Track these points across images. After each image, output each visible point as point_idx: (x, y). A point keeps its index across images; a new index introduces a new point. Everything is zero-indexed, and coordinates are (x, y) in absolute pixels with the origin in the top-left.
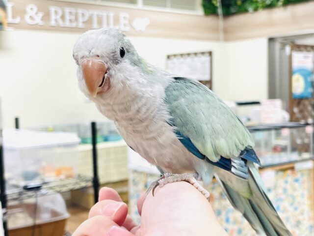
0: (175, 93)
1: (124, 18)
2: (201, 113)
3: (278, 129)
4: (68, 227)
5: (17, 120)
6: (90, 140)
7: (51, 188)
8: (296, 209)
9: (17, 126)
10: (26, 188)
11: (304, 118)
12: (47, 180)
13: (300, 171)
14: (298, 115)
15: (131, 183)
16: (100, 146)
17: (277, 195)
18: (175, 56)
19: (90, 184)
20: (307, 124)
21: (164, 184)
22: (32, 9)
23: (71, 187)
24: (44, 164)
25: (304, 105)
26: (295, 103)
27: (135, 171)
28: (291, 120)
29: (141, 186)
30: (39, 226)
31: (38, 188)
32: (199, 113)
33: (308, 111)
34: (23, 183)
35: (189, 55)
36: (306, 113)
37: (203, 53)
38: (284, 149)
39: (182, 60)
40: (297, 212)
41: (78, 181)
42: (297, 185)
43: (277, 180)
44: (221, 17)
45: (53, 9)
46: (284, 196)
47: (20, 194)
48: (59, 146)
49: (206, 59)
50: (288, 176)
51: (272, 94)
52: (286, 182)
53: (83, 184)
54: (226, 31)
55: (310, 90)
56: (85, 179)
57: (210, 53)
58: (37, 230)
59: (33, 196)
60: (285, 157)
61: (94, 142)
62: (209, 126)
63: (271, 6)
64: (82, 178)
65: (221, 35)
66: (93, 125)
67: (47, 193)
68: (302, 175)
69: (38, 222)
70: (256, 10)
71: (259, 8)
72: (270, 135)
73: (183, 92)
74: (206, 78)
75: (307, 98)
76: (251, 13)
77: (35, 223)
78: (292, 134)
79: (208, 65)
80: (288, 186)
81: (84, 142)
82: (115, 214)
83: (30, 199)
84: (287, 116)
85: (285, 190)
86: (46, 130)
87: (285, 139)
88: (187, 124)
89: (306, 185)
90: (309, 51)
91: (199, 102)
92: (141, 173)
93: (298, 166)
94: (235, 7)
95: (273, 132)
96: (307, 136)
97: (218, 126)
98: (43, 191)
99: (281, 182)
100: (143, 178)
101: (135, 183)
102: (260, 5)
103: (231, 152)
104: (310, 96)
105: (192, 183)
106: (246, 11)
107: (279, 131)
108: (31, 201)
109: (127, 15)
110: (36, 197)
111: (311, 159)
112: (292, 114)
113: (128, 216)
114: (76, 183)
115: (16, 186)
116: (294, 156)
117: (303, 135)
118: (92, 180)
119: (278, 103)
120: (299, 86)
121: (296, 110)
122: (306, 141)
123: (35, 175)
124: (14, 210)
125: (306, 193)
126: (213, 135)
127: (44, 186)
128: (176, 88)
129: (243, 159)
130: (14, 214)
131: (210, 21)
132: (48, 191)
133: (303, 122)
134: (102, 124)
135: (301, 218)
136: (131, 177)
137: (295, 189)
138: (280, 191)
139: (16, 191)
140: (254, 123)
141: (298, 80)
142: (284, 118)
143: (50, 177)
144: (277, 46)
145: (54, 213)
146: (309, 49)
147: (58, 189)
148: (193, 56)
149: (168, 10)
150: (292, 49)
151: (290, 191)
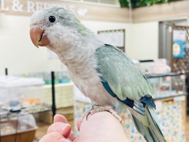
0: (103, 53)
1: (72, 8)
2: (118, 69)
3: (164, 76)
4: (37, 135)
5: (6, 70)
6: (50, 82)
7: (27, 111)
8: (174, 125)
9: (6, 74)
10: (12, 111)
11: (180, 70)
12: (24, 106)
13: (177, 102)
14: (176, 68)
15: (75, 108)
16: (57, 86)
17: (163, 116)
18: (102, 32)
19: (50, 109)
20: (181, 74)
21: (94, 113)
22: (16, 2)
23: (39, 110)
24: (23, 96)
25: (180, 63)
26: (174, 61)
27: (78, 101)
28: (172, 71)
29: (81, 110)
30: (20, 134)
31: (19, 111)
32: (116, 68)
33: (182, 66)
34: (9, 108)
35: (111, 31)
36: (181, 67)
37: (119, 30)
38: (167, 89)
39: (107, 34)
40: (175, 127)
41: (43, 107)
42: (175, 110)
43: (163, 107)
44: (130, 9)
45: (29, 3)
46: (167, 117)
47: (8, 114)
48: (32, 86)
49: (121, 34)
50: (170, 105)
51: (161, 56)
52: (169, 108)
53: (46, 109)
54: (133, 17)
55: (184, 53)
56: (47, 106)
57: (124, 31)
58: (18, 137)
59: (16, 116)
60: (168, 94)
61: (53, 84)
62: (122, 77)
63: (161, 2)
64: (46, 105)
65: (131, 20)
66: (53, 73)
67: (24, 114)
68: (178, 104)
69: (19, 131)
70: (152, 4)
71: (153, 4)
72: (159, 80)
73: (108, 53)
74: (121, 45)
75: (181, 58)
76: (149, 6)
77: (17, 132)
78: (172, 80)
79: (122, 38)
80: (169, 111)
81: (47, 83)
82: (64, 131)
83: (14, 118)
84: (169, 69)
85: (168, 113)
86: (24, 76)
87: (168, 82)
88: (108, 73)
89: (180, 111)
90: (183, 30)
91: (118, 61)
92: (81, 102)
93: (176, 99)
94: (139, 2)
95: (161, 79)
96: (182, 81)
97: (127, 78)
98: (22, 113)
99: (165, 109)
100: (82, 105)
101: (78, 108)
102: (154, 2)
103: (135, 96)
104: (183, 57)
105: (111, 112)
106: (146, 5)
107: (165, 78)
108: (15, 119)
109: (74, 7)
110: (18, 116)
111: (183, 95)
112: (172, 68)
113: (72, 132)
114: (42, 108)
115: (6, 110)
116: (174, 93)
117: (179, 80)
118: (51, 107)
119: (164, 61)
120: (177, 51)
121: (175, 65)
122: (181, 84)
123: (17, 103)
124: (4, 124)
125: (180, 115)
126: (123, 83)
127: (23, 110)
128: (105, 50)
129: (142, 102)
130: (4, 126)
131: (124, 11)
132: (24, 113)
133: (179, 72)
134: (58, 73)
135: (177, 130)
136: (75, 104)
137: (173, 113)
138: (165, 114)
139: (6, 113)
140: (150, 73)
141: (176, 47)
142: (168, 70)
143: (26, 104)
144: (164, 26)
145: (29, 126)
146: (183, 28)
147: (31, 112)
148: (114, 32)
149: (99, 4)
150: (173, 29)
151: (171, 114)
